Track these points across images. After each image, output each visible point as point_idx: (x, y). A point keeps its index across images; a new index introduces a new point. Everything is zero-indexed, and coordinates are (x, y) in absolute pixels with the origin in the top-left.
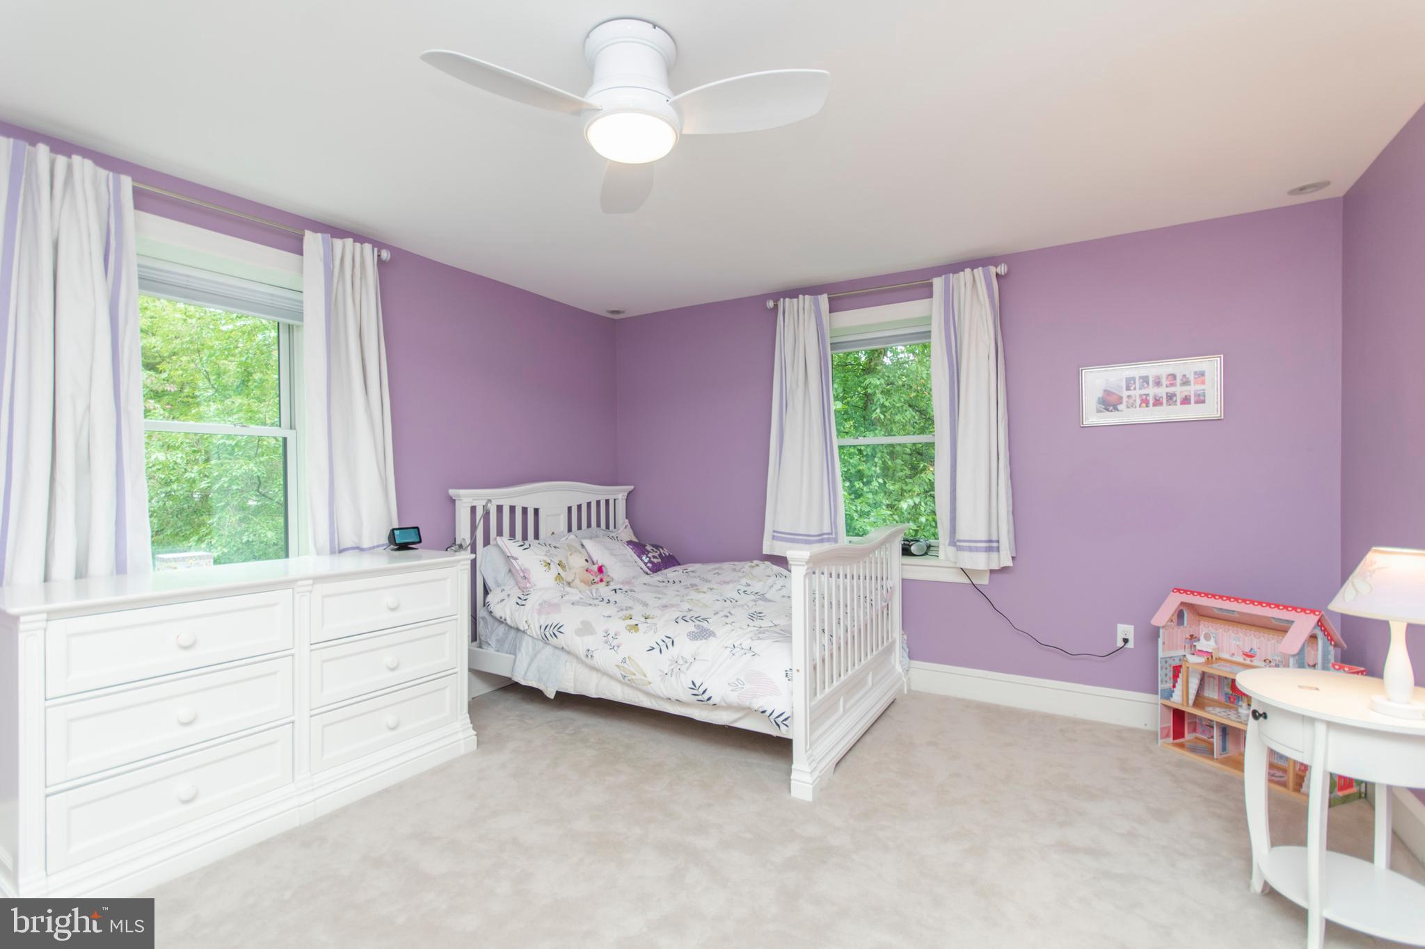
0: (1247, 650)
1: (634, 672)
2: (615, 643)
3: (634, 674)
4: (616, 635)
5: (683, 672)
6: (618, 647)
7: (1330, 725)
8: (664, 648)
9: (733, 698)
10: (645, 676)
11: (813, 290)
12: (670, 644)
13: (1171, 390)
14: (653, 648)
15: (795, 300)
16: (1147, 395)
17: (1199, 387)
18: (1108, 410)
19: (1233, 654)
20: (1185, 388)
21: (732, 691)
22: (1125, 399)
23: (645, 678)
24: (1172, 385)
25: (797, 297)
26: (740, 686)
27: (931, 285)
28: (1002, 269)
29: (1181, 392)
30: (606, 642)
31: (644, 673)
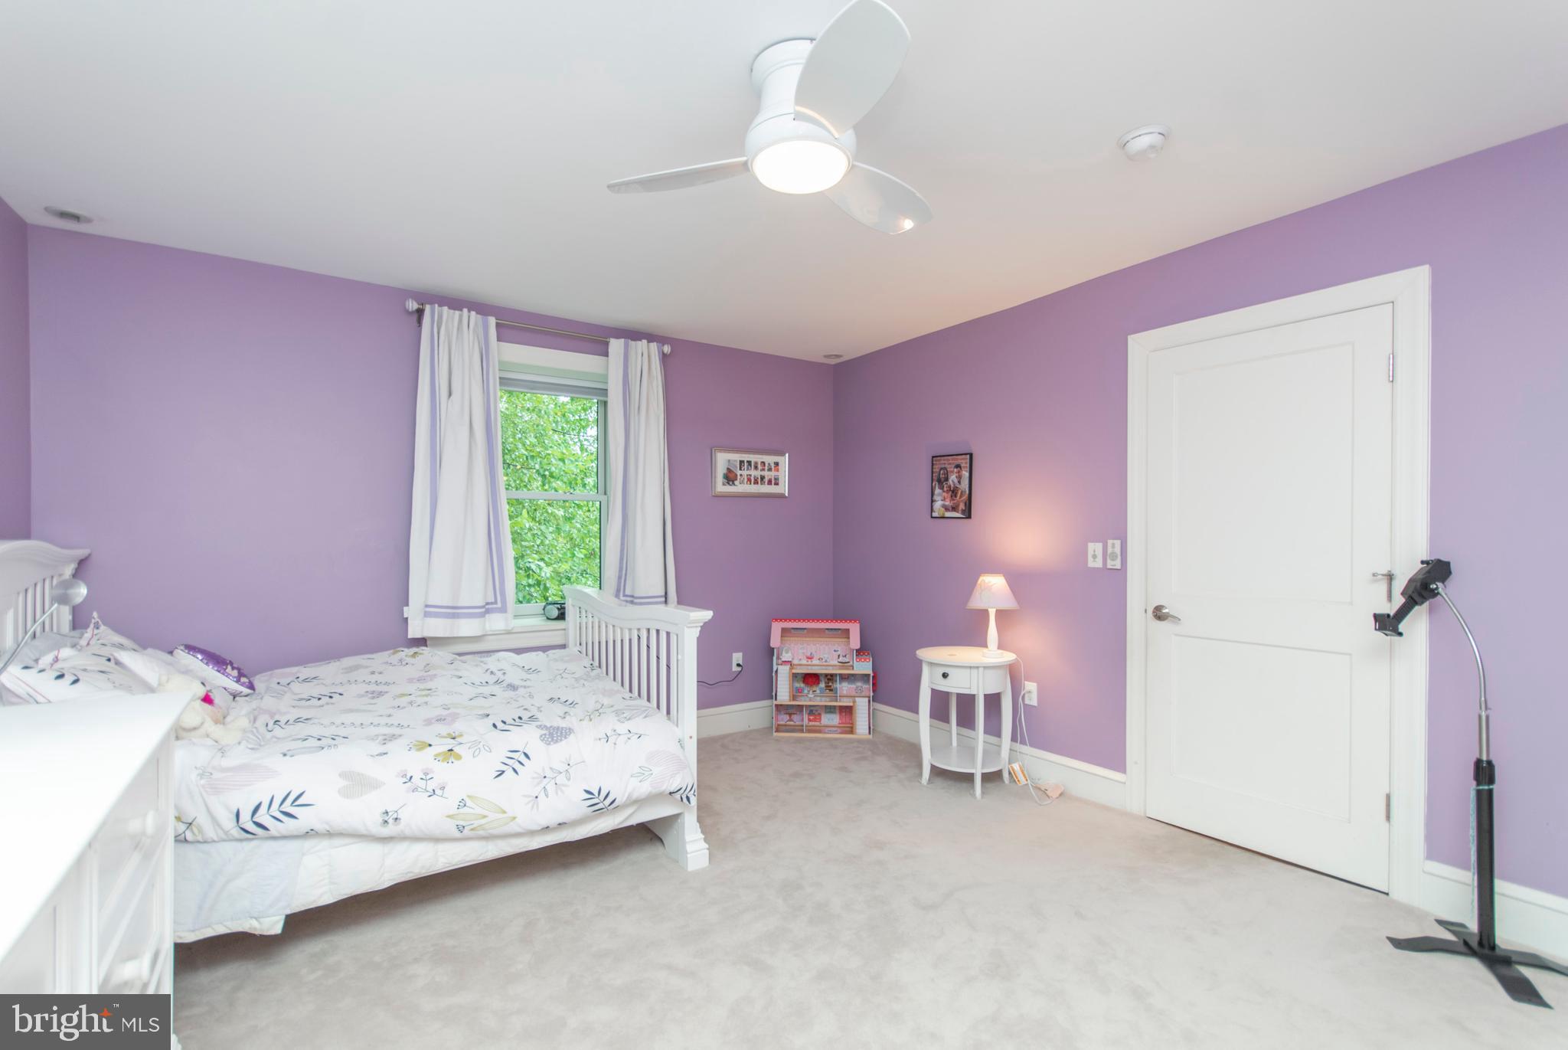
0: (809, 655)
1: (485, 813)
2: (431, 785)
3: (485, 817)
4: (426, 774)
5: (564, 785)
6: (443, 788)
7: (985, 667)
8: (517, 766)
9: (644, 789)
10: (505, 812)
11: (482, 308)
12: (523, 759)
13: (763, 473)
14: (503, 772)
15: (457, 313)
16: (750, 475)
17: (776, 473)
18: (729, 484)
19: (800, 660)
20: (770, 473)
21: (640, 782)
22: (739, 477)
23: (505, 815)
24: (763, 470)
25: (461, 310)
26: (647, 773)
27: (607, 344)
28: (667, 349)
29: (768, 476)
30: (415, 790)
31: (502, 810)
